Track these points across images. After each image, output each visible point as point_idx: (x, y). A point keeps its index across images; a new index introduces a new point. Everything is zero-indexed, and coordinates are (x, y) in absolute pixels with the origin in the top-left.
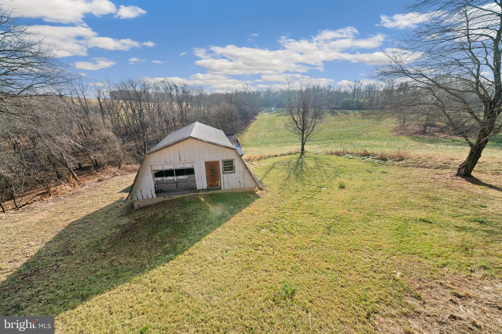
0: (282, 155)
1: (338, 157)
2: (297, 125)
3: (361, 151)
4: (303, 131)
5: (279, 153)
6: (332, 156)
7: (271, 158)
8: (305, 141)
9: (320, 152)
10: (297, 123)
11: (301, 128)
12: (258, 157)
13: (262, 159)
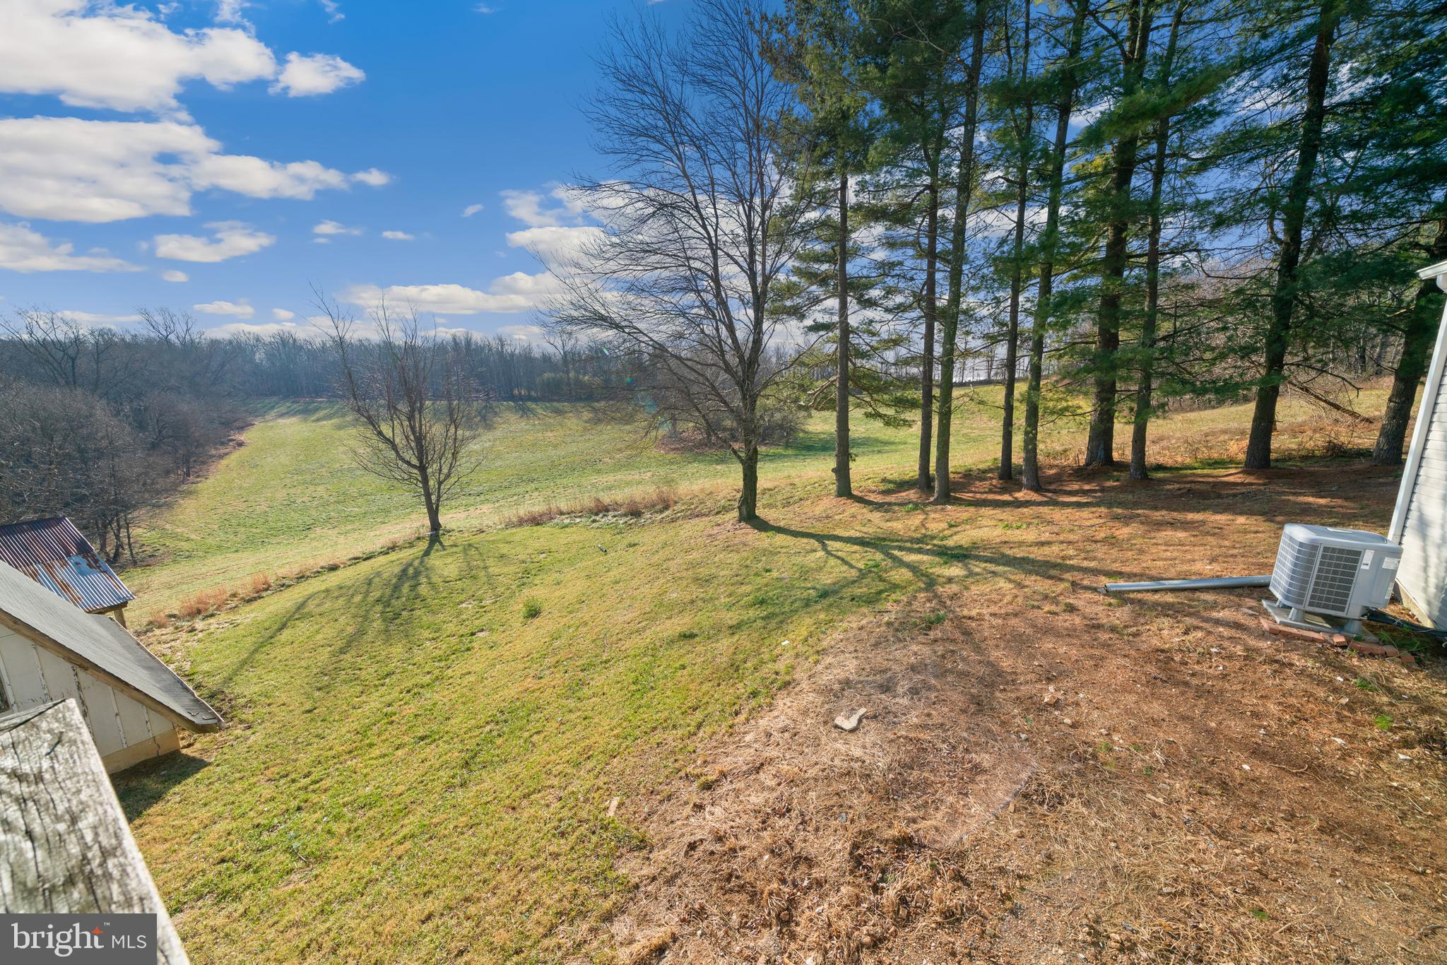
0: (356, 560)
1: (535, 528)
2: (397, 452)
4: (422, 469)
5: (342, 554)
6: (518, 530)
7: (309, 581)
8: (438, 500)
9: (491, 524)
10: (394, 447)
11: (415, 461)
12: (242, 592)
13: (264, 594)
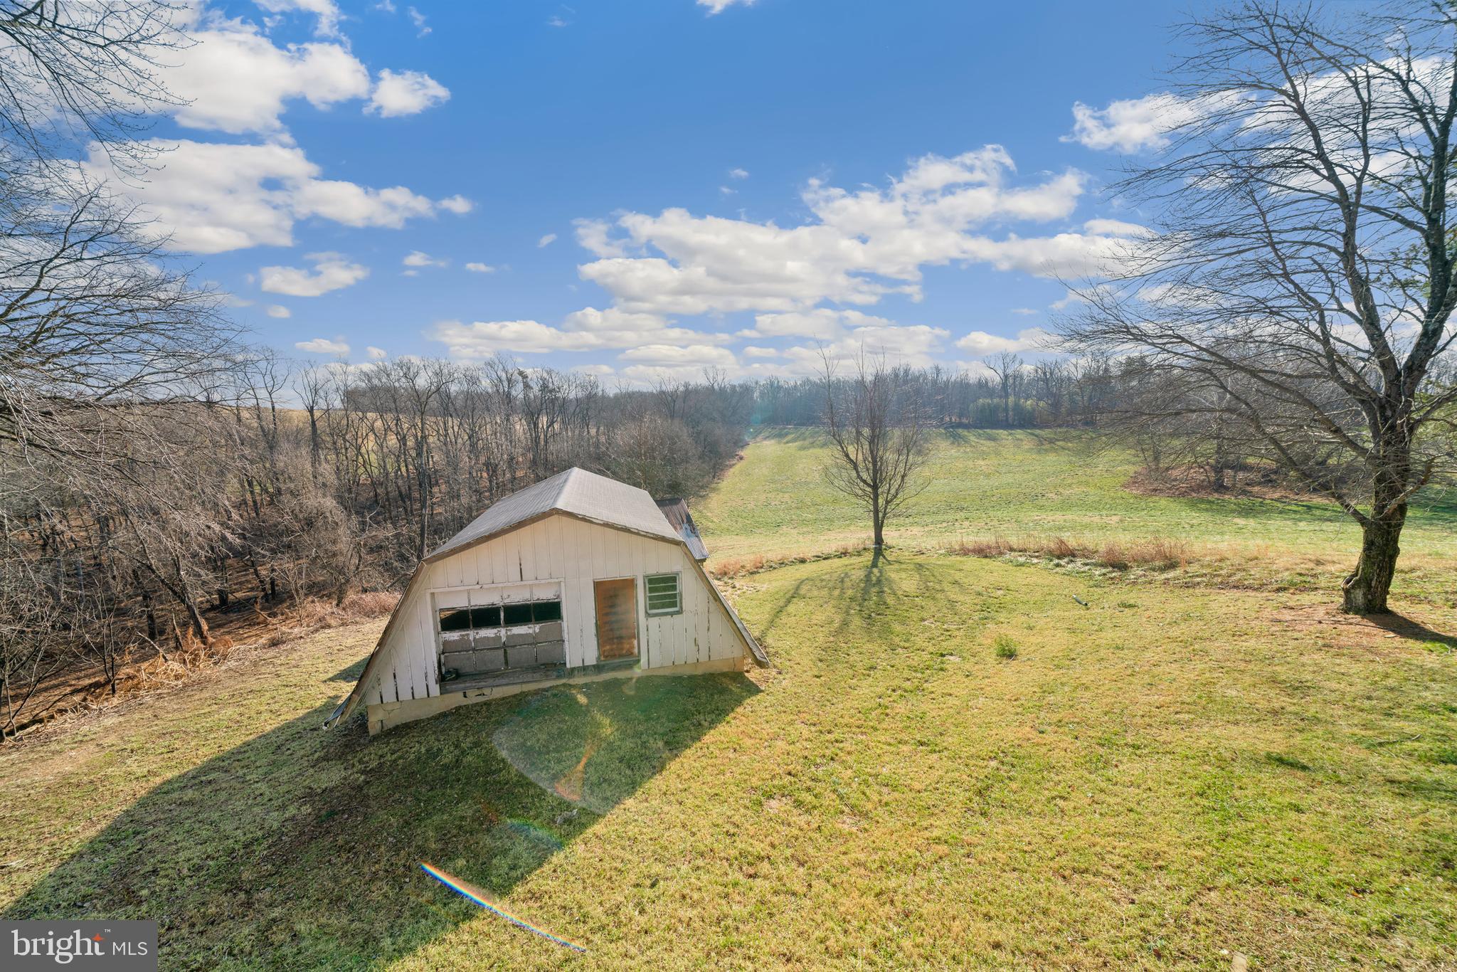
0: (819, 558)
1: (985, 561)
2: (857, 472)
3: (1047, 541)
4: (875, 487)
5: (809, 552)
6: (964, 559)
7: (788, 567)
8: (884, 517)
9: (929, 547)
10: (855, 467)
11: (869, 481)
12: (748, 566)
13: (760, 570)
